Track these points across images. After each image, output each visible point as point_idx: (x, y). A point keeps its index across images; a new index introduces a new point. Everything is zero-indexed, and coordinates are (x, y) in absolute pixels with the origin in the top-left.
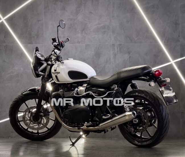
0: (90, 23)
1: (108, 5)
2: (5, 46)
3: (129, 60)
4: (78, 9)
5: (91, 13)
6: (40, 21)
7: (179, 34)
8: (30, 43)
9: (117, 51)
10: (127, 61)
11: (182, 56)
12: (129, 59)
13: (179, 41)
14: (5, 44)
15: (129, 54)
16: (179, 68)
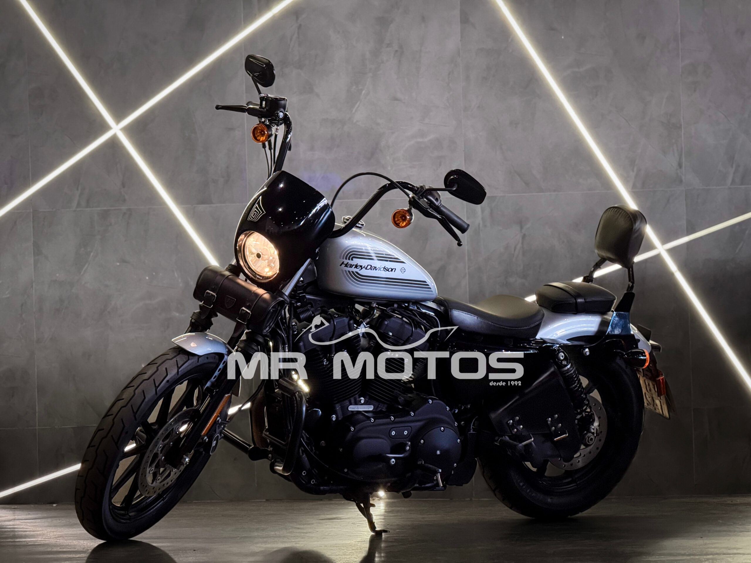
0: (393, 133)
1: (449, 74)
2: (125, 214)
3: (520, 245)
4: (354, 87)
5: (396, 99)
6: (232, 129)
7: (680, 158)
8: (203, 202)
9: (483, 219)
10: (515, 250)
11: (691, 230)
12: (522, 243)
13: (681, 181)
14: (124, 208)
15: (522, 228)
16: (684, 267)
